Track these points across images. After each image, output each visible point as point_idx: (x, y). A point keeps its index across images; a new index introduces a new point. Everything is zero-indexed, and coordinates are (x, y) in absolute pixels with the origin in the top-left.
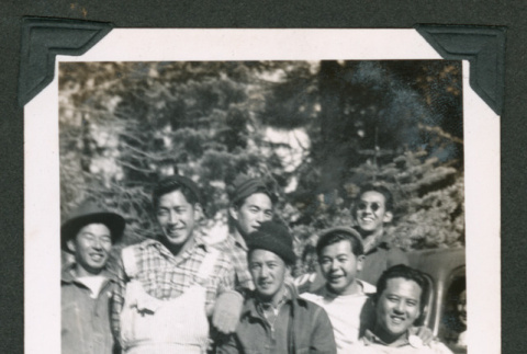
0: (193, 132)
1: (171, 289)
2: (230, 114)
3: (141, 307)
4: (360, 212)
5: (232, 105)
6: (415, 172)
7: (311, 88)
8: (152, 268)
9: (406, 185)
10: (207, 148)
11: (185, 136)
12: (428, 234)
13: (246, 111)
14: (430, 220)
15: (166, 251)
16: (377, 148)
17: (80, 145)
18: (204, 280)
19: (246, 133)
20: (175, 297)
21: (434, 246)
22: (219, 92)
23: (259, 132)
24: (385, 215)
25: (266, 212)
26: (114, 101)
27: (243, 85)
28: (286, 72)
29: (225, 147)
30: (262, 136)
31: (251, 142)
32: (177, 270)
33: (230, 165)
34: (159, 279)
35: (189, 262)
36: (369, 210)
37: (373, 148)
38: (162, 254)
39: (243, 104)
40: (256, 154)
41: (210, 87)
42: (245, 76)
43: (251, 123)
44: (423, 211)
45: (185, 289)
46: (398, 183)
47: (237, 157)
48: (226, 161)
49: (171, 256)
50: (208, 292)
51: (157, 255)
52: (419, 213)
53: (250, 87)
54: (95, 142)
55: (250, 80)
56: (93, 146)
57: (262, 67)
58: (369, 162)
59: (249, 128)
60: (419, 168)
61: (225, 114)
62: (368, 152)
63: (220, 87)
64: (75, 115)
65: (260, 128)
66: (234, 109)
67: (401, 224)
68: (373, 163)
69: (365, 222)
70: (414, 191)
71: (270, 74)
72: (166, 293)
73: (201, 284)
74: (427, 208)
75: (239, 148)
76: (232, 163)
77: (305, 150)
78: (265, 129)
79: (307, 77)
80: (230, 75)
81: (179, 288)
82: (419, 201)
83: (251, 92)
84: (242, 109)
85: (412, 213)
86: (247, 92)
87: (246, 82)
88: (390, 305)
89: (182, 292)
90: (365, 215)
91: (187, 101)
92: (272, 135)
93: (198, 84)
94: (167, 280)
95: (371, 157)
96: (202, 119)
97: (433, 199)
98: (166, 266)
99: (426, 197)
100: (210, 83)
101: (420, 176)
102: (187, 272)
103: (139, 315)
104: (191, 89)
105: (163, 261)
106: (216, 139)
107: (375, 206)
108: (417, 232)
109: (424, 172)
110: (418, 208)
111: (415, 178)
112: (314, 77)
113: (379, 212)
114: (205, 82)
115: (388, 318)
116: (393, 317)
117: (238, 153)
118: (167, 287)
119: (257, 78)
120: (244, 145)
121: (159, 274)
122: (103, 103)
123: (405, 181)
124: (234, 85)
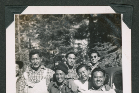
0: (57, 42)
1: (37, 81)
2: (66, 37)
3: (29, 86)
4: (92, 59)
5: (66, 34)
6: (106, 48)
7: (87, 29)
8: (31, 76)
9: (104, 51)
10: (60, 46)
11: (54, 43)
12: (109, 64)
13: (70, 36)
14: (110, 60)
15: (34, 71)
16: (98, 43)
17: (29, 47)
18: (45, 77)
19: (70, 41)
20: (38, 82)
21: (111, 66)
22: (63, 31)
23: (74, 41)
24: (98, 58)
25: (74, 59)
26: (37, 35)
27: (69, 29)
28: (80, 25)
29: (65, 45)
30: (74, 42)
31: (71, 44)
32: (38, 75)
33: (66, 50)
34: (33, 79)
35: (40, 73)
36: (94, 58)
37: (97, 43)
38: (33, 72)
39: (69, 34)
40: (73, 47)
41: (60, 30)
42: (70, 27)
43: (71, 39)
44: (108, 58)
45: (40, 80)
46: (102, 51)
47: (68, 47)
48: (65, 49)
49: (35, 72)
50: (46, 80)
51: (32, 73)
52: (107, 58)
53: (71, 30)
54: (32, 46)
55: (71, 28)
56: (32, 47)
57: (74, 24)
58: (96, 46)
59: (71, 40)
60: (108, 47)
61: (65, 37)
62: (96, 44)
63: (63, 30)
64: (27, 39)
65: (74, 40)
66: (67, 35)
67: (102, 61)
68: (97, 47)
69: (94, 62)
70: (106, 53)
71: (76, 26)
72: (36, 82)
73: (44, 78)
74: (109, 57)
75: (68, 45)
76: (67, 49)
77: (85, 45)
78: (75, 40)
79: (86, 26)
80: (65, 27)
81: (39, 80)
82: (108, 55)
83: (71, 31)
84: (69, 35)
85: (105, 58)
86: (70, 31)
87: (70, 28)
88: (96, 79)
89: (40, 81)
90: (93, 60)
91: (55, 34)
92: (77, 41)
93: (57, 29)
94: (35, 79)
95: (97, 45)
96: (59, 38)
97: (111, 55)
98: (35, 75)
99: (109, 54)
100: (61, 29)
101: (108, 49)
102: (40, 75)
103: (29, 88)
104: (56, 31)
105: (34, 74)
106: (63, 43)
107: (95, 57)
108: (106, 63)
109: (109, 48)
110: (107, 57)
111: (106, 50)
112: (87, 26)
113: (97, 58)
114: (59, 29)
115: (96, 83)
116: (97, 82)
117: (68, 46)
118: (36, 80)
119: (72, 27)
120: (70, 44)
121: (33, 77)
122: (34, 36)
123: (104, 50)
124: (67, 29)
